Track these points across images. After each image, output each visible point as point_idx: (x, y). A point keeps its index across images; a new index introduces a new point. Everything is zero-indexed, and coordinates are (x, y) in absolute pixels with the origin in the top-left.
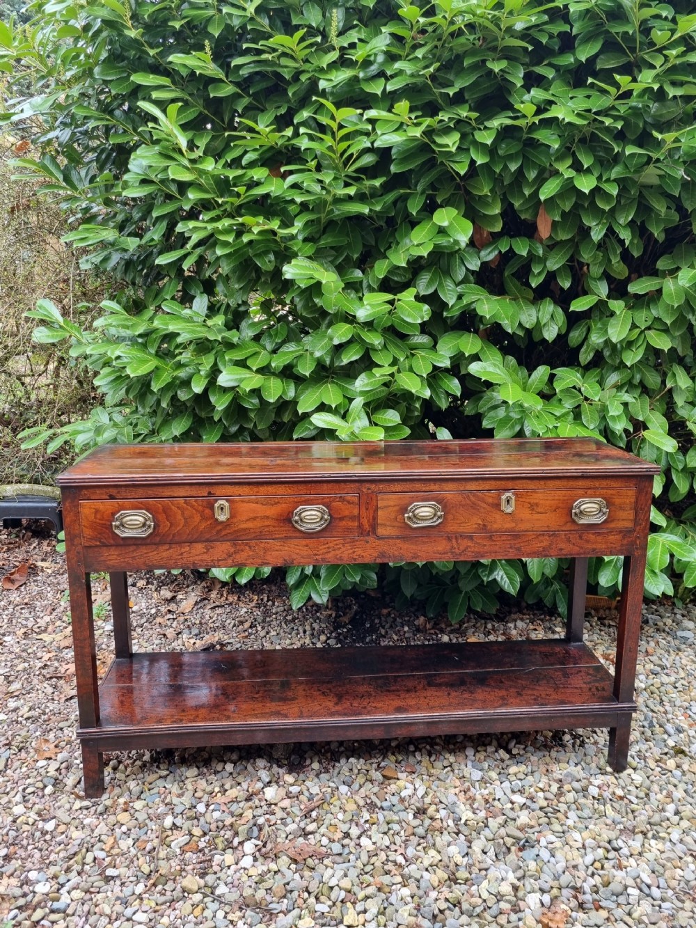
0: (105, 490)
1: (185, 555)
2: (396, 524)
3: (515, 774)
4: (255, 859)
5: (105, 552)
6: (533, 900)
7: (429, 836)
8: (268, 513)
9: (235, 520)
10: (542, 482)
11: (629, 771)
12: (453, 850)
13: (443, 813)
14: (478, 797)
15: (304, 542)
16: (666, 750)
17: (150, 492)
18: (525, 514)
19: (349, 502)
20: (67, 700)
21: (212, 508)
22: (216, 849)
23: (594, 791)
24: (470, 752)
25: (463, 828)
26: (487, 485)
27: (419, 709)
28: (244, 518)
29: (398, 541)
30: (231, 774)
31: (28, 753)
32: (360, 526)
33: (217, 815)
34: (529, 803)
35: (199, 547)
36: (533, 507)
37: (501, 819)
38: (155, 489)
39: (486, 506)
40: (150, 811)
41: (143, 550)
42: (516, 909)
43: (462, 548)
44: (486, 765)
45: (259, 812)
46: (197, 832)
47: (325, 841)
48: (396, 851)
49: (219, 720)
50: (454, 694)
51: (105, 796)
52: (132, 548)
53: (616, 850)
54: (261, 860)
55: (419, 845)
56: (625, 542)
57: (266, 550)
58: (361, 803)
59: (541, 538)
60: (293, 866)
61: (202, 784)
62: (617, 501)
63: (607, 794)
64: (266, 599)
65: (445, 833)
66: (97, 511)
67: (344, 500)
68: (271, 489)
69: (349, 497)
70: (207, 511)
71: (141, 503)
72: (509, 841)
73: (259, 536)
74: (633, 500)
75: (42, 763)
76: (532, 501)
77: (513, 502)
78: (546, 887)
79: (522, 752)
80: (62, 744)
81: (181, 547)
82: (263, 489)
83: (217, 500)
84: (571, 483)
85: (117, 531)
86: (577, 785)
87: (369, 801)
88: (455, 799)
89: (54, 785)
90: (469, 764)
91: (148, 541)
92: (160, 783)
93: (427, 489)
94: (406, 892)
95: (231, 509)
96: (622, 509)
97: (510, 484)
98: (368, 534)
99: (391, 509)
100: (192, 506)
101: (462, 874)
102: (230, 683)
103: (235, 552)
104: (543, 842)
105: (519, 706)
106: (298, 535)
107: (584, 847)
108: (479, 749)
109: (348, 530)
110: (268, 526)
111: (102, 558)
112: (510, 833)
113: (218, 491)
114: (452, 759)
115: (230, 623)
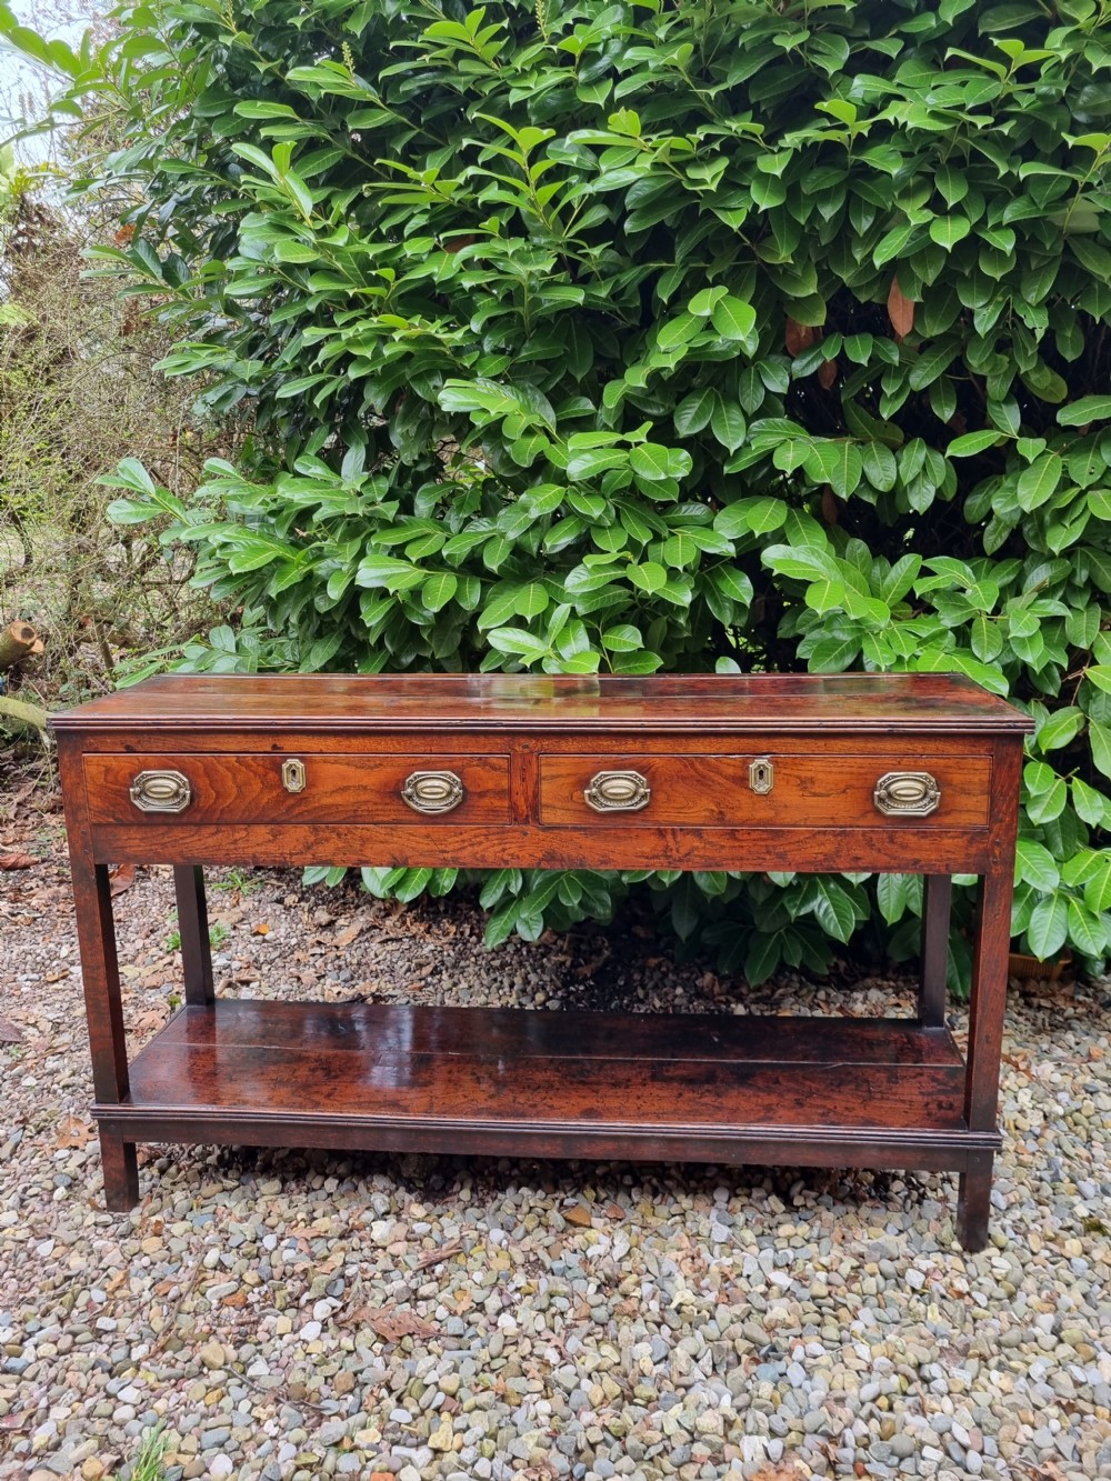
0: (119, 738)
1: (241, 844)
2: (570, 805)
3: (788, 1238)
4: (325, 1327)
5: (123, 834)
6: (752, 1446)
7: (612, 1323)
8: (364, 783)
9: (314, 791)
10: (821, 743)
11: (992, 1251)
12: (643, 1349)
13: (647, 1288)
14: (714, 1269)
15: (422, 829)
16: (1070, 1222)
17: (185, 743)
18: (791, 796)
19: (494, 768)
21: (279, 771)
22: (272, 1306)
23: (914, 1278)
24: (721, 1196)
25: (671, 1317)
26: (726, 745)
27: (621, 1115)
28: (330, 788)
29: (576, 834)
30: (330, 1195)
31: (49, 1136)
32: (513, 807)
33: (289, 1255)
34: (795, 1287)
35: (262, 832)
36: (804, 784)
37: (739, 1308)
38: (191, 738)
39: (722, 781)
40: (194, 1240)
41: (178, 833)
42: (717, 1459)
43: (683, 850)
44: (740, 1219)
45: (356, 1256)
46: (251, 1277)
47: (442, 1312)
48: (548, 1340)
49: (301, 1107)
50: (688, 1095)
51: (137, 1211)
52: (162, 830)
53: (925, 1381)
54: (332, 1329)
55: (589, 1335)
56: (973, 850)
57: (364, 841)
58: (519, 1259)
59: (821, 838)
60: (378, 1346)
61: (282, 1203)
62: (957, 778)
63: (938, 1287)
64: (467, 932)
65: (640, 1320)
66: (108, 770)
67: (486, 764)
68: (368, 743)
69: (493, 759)
70: (272, 775)
71: (172, 759)
72: (743, 1345)
73: (354, 819)
74: (986, 777)
75: (63, 1153)
76: (804, 774)
77: (769, 775)
78: (780, 1427)
79: (810, 1203)
81: (234, 831)
82: (356, 742)
83: (285, 759)
84: (871, 745)
85: (137, 803)
86: (887, 1266)
87: (532, 1258)
88: (674, 1267)
89: (69, 1187)
90: (714, 1213)
91: (184, 820)
92: (222, 1199)
93: (623, 748)
94: (544, 1407)
95: (308, 772)
96: (965, 792)
97: (763, 744)
98: (526, 822)
99: (561, 781)
100: (248, 767)
101: (645, 1390)
102: (339, 1052)
103: (317, 842)
104: (799, 1353)
105: (791, 1122)
106: (413, 818)
107: (870, 1369)
109: (494, 811)
110: (366, 802)
111: (119, 844)
112: (748, 1332)
113: (288, 743)
114: (686, 1202)
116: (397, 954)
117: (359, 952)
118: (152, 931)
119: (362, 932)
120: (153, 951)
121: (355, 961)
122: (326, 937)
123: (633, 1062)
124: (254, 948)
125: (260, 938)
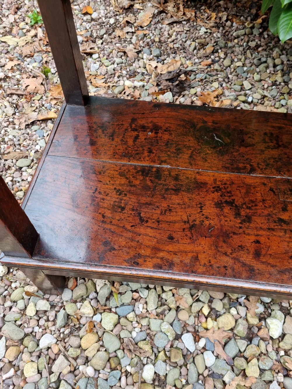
20: (27, 126)
64: (225, 18)
115: (191, 45)
116: (184, 35)
117: (157, 32)
118: (18, 9)
119: (154, 16)
120: (22, 25)
121: (157, 39)
122: (130, 17)
124: (88, 25)
125: (88, 17)
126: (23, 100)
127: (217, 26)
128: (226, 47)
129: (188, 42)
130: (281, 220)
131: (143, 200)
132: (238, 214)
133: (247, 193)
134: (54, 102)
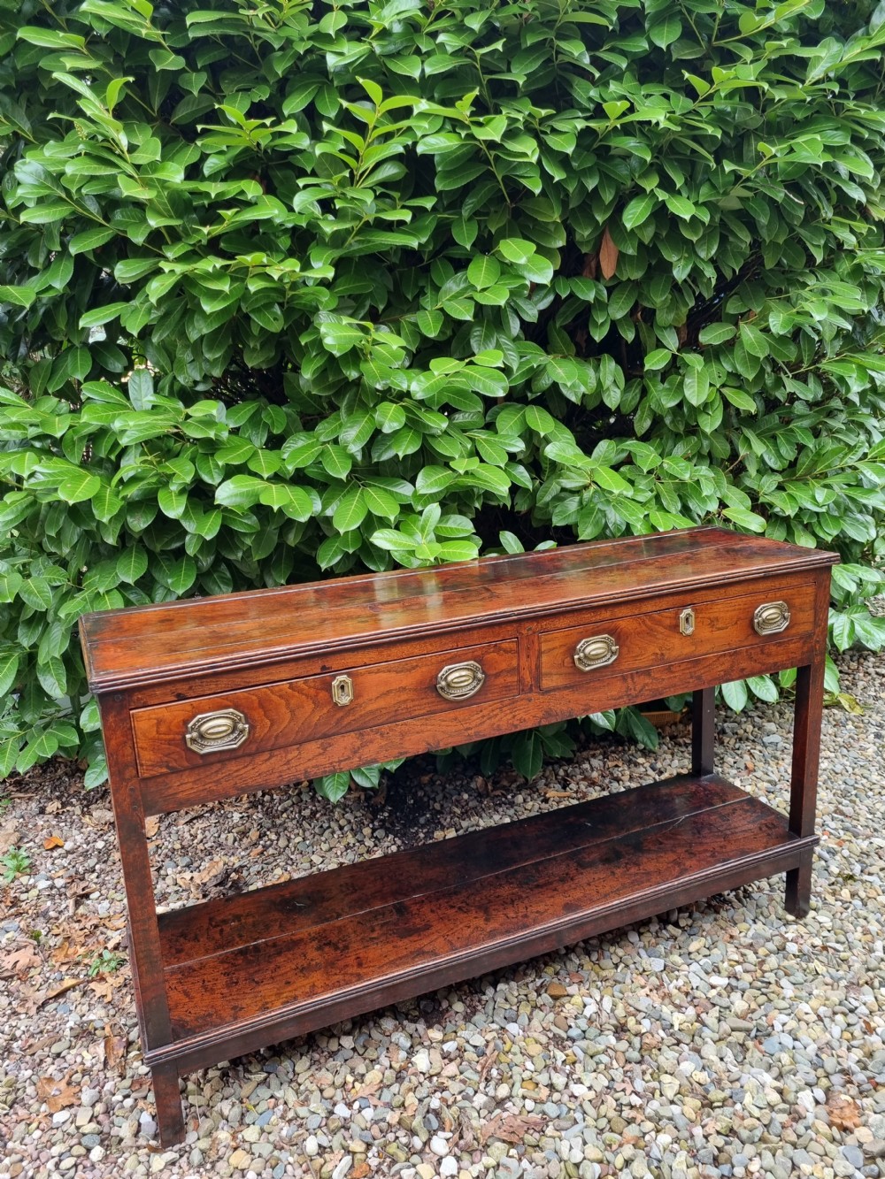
0: (170, 688)
1: (293, 763)
2: (563, 670)
3: (698, 951)
4: (458, 1159)
5: (175, 782)
6: (806, 1099)
7: (647, 1057)
8: (403, 684)
9: (360, 701)
10: (722, 591)
11: (812, 914)
12: (687, 1067)
13: (646, 1023)
14: (675, 992)
15: (452, 714)
16: (833, 879)
17: (238, 680)
18: (706, 633)
19: (506, 651)
20: (40, 1009)
21: (327, 687)
22: (394, 1162)
23: (792, 948)
24: (634, 937)
25: (681, 1036)
26: (664, 603)
27: (592, 902)
28: (374, 695)
29: (566, 692)
30: (354, 1049)
31: (26, 1107)
32: (520, 681)
33: (369, 1113)
34: (734, 982)
35: (313, 747)
36: (712, 623)
37: (715, 1012)
38: (244, 675)
39: (663, 630)
40: (272, 1138)
41: (232, 767)
42: (797, 1117)
43: (638, 688)
44: (661, 948)
45: (422, 1092)
46: (357, 1146)
47: (529, 1104)
48: (624, 1090)
49: (348, 983)
51: (191, 1137)
52: (215, 768)
53: (852, 1011)
54: (466, 1157)
55: (644, 1073)
56: (805, 649)
57: (403, 735)
58: (544, 1040)
59: (722, 659)
60: (513, 1152)
61: (325, 1077)
62: (797, 601)
63: (806, 948)
65: (664, 1048)
66: (159, 722)
67: (500, 649)
68: (406, 649)
69: (505, 645)
70: (323, 694)
71: (226, 698)
72: (740, 1036)
73: (395, 719)
74: (812, 598)
75: (60, 1117)
76: (712, 616)
77: (692, 620)
78: (812, 1078)
79: (690, 922)
80: (77, 1077)
81: (287, 753)
82: (395, 651)
83: (334, 677)
84: (751, 587)
85: (194, 747)
86: (771, 946)
87: (551, 1035)
88: (649, 1001)
89: (101, 1143)
90: (642, 952)
91: (240, 753)
92: (264, 1092)
93: (598, 618)
94: (665, 1139)
95: (354, 685)
96: (802, 610)
97: (688, 598)
98: (531, 690)
99: (556, 652)
100: (300, 691)
101: (715, 1095)
102: (323, 925)
103: (362, 746)
104: (778, 1027)
106: (443, 706)
107: (820, 1019)
108: (642, 930)
109: (507, 687)
110: (405, 701)
111: (171, 791)
112: (734, 1025)
113: (334, 663)
114: (620, 952)
115: (228, 838)
116: (213, 830)
117: (174, 837)
121: (178, 846)
123: (555, 859)
126: (16, 983)
127: (254, 805)
128: (274, 826)
129: (223, 836)
130: (372, 939)
131: (251, 970)
132: (336, 948)
133: (340, 932)
134: (64, 968)
